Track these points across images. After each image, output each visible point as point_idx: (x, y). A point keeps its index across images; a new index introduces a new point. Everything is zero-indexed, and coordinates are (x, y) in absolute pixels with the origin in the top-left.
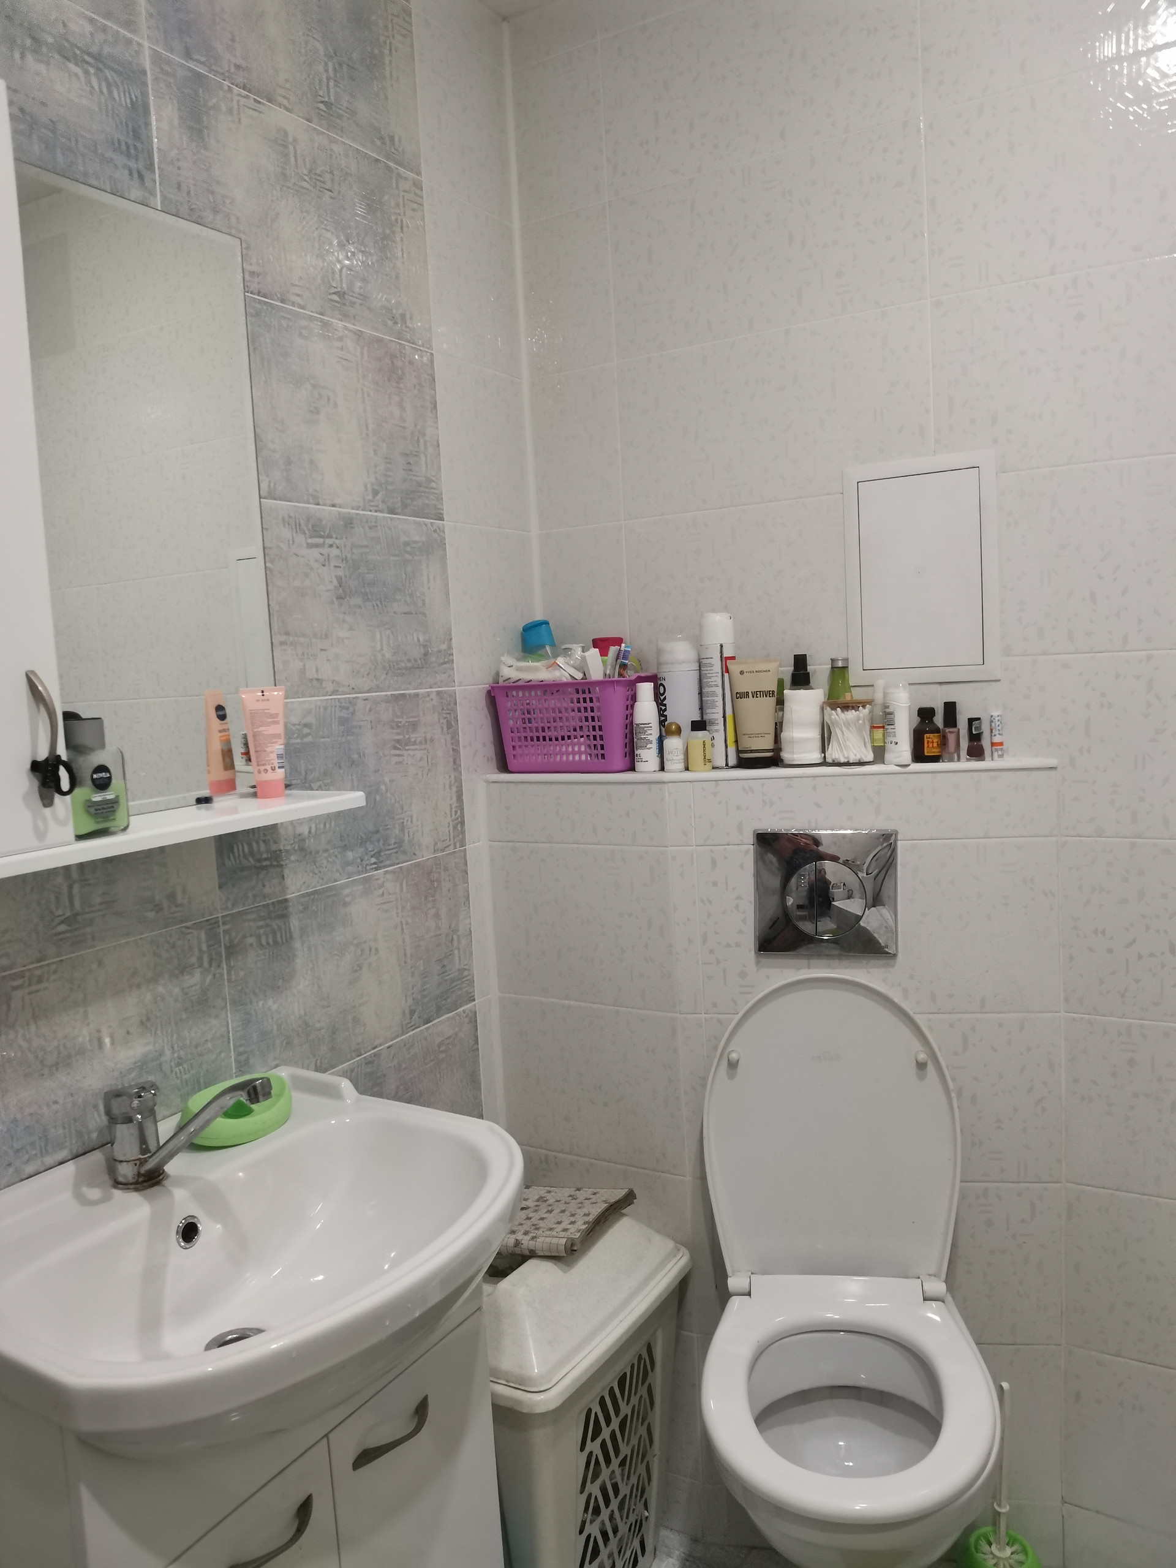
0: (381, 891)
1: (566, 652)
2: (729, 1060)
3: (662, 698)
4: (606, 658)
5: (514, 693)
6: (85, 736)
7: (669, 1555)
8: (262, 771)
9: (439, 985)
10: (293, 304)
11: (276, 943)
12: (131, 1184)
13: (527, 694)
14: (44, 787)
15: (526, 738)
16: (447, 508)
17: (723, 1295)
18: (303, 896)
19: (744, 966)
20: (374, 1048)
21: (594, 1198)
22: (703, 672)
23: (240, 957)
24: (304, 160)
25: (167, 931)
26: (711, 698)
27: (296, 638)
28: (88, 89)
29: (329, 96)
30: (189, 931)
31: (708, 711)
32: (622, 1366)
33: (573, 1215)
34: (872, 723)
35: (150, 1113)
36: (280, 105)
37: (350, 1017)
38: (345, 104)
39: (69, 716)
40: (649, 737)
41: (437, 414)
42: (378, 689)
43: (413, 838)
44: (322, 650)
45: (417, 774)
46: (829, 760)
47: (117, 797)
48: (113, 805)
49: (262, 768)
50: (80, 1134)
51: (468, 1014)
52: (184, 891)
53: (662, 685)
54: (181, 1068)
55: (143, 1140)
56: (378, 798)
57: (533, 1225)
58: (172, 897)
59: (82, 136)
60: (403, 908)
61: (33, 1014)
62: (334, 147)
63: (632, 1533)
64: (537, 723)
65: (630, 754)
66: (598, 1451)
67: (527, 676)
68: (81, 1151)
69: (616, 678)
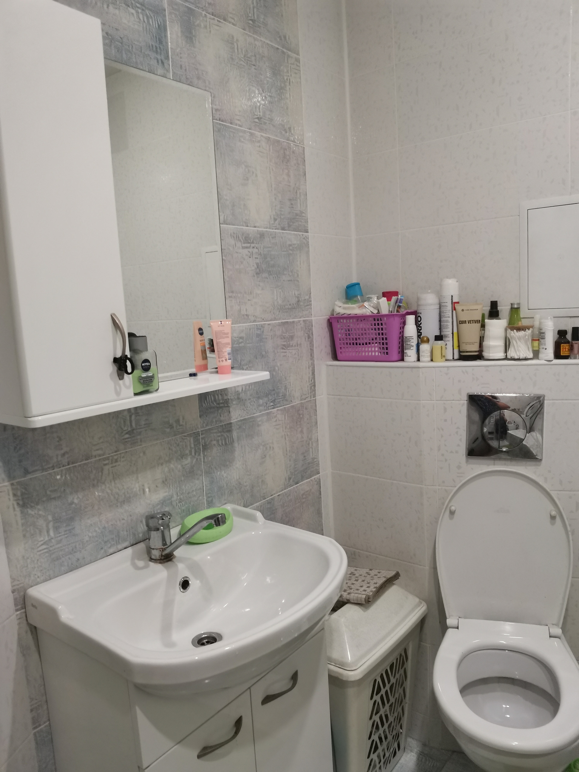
0: (275, 420)
1: (369, 299)
2: (450, 510)
3: (419, 323)
4: (390, 302)
5: (342, 321)
6: (138, 345)
7: (411, 751)
8: (221, 361)
9: (303, 465)
10: (236, 125)
11: (226, 444)
12: (158, 560)
13: (348, 321)
14: (120, 370)
15: (347, 343)
16: (310, 226)
17: (444, 628)
18: (239, 421)
19: (460, 463)
20: (271, 496)
21: (379, 575)
22: (442, 310)
23: (209, 451)
24: (242, 50)
25: (175, 438)
26: (445, 324)
27: (236, 295)
28: (138, 20)
29: (254, 17)
30: (186, 438)
31: (444, 330)
32: (392, 659)
33: (368, 583)
34: (532, 338)
35: (168, 527)
36: (230, 22)
37: (260, 481)
38: (262, 20)
39: (131, 335)
40: (412, 344)
41: (306, 178)
42: (275, 319)
43: (291, 393)
44: (249, 300)
45: (293, 361)
46: (509, 357)
47: (153, 374)
48: (152, 378)
49: (221, 360)
50: (134, 535)
51: (316, 480)
52: (183, 418)
53: (419, 316)
54: (181, 504)
55: (164, 539)
56: (274, 373)
57: (348, 587)
58: (178, 421)
59: (134, 44)
60: (286, 428)
61: (113, 477)
62: (257, 43)
63: (394, 739)
64: (353, 336)
65: (401, 352)
66: (379, 700)
67: (348, 312)
68: (135, 543)
69: (395, 313)
